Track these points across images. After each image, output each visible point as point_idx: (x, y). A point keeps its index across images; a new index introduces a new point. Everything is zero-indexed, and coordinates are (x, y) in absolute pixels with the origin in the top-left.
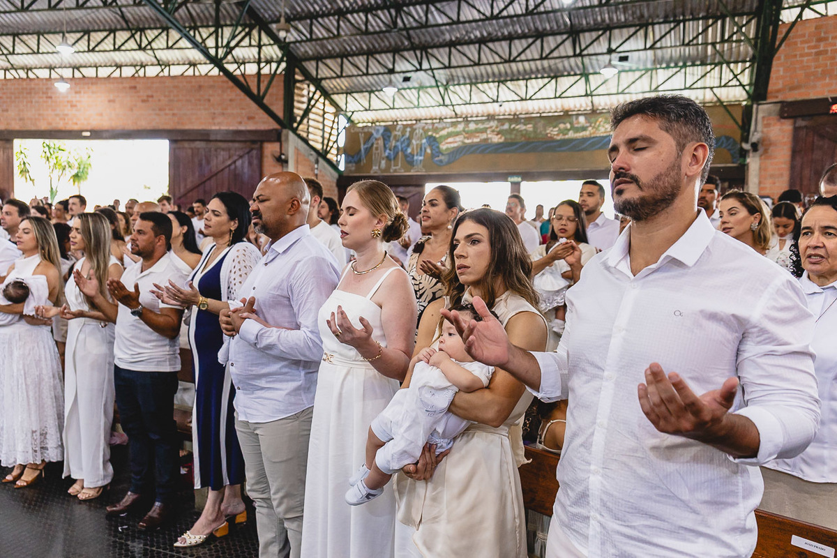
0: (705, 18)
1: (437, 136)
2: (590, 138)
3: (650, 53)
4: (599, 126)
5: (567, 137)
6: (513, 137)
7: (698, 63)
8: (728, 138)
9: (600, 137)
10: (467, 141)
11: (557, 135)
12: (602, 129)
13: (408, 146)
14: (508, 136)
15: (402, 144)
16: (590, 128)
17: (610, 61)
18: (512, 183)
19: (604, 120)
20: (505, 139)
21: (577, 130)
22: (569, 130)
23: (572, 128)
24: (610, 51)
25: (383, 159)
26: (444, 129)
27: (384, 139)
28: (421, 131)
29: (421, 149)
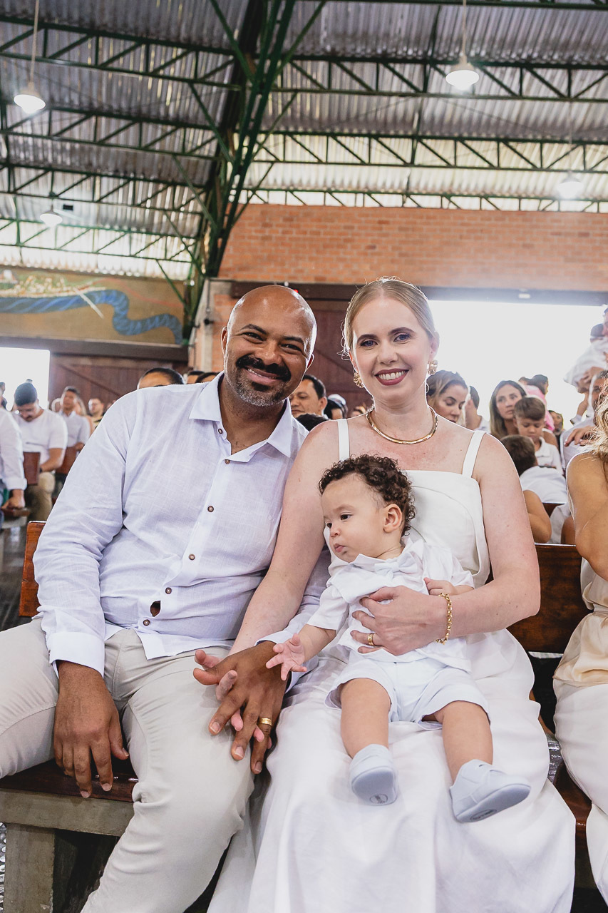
0: (156, 181)
2: (19, 299)
3: (94, 207)
4: (29, 285)
7: (144, 230)
8: (171, 317)
9: (30, 298)
12: (33, 290)
17: (52, 207)
19: (35, 279)
21: (2, 286)
24: (52, 196)
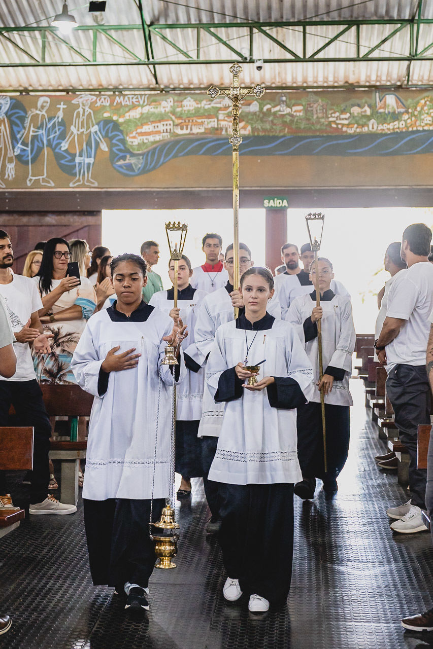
1: (121, 120)
2: (407, 134)
4: (421, 112)
5: (365, 129)
6: (268, 126)
9: (423, 132)
10: (179, 131)
11: (348, 125)
12: (427, 119)
13: (63, 136)
14: (259, 126)
15: (48, 135)
16: (406, 117)
18: (272, 211)
19: (430, 103)
20: (253, 129)
21: (383, 118)
22: (369, 118)
23: (375, 114)
25: (11, 161)
26: (134, 107)
27: (12, 123)
28: (88, 110)
29: (89, 143)
